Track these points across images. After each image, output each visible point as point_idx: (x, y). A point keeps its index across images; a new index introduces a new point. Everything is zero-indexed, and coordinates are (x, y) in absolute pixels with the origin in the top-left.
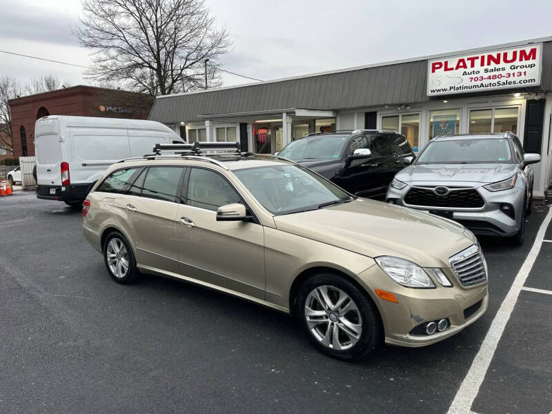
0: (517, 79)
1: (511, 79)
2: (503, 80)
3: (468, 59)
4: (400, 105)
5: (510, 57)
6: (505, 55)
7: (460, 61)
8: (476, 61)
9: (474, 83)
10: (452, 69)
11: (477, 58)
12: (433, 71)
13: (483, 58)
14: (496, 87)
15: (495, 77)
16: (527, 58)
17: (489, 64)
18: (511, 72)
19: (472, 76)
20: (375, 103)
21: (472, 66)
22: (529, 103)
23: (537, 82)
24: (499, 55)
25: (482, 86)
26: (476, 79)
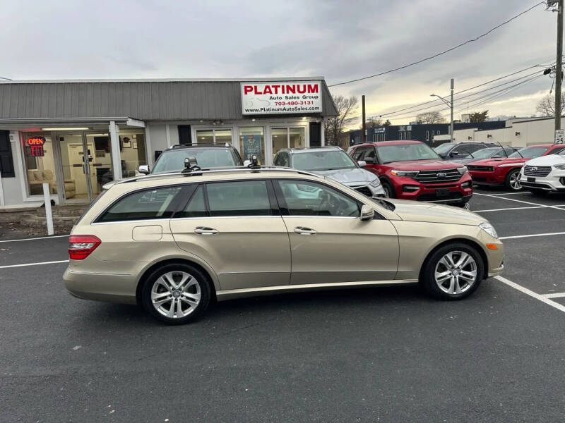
0: (308, 106)
1: (304, 106)
2: (299, 106)
3: (273, 87)
4: (215, 121)
5: (302, 89)
6: (298, 86)
7: (267, 87)
8: (278, 89)
9: (278, 107)
10: (261, 93)
11: (279, 86)
12: (246, 93)
13: (283, 87)
14: (295, 112)
15: (293, 103)
16: (313, 92)
17: (288, 92)
18: (304, 100)
19: (277, 101)
20: (190, 117)
21: (276, 93)
22: (311, 124)
23: (320, 110)
24: (294, 86)
25: (285, 109)
26: (280, 104)
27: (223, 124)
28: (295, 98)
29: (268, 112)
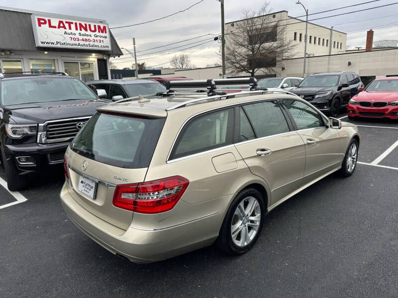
0: (100, 44)
1: (96, 43)
2: (92, 43)
3: (66, 22)
5: (93, 29)
6: (90, 26)
7: (61, 22)
8: (71, 25)
9: (73, 42)
10: (55, 27)
11: (72, 23)
12: (39, 26)
13: (76, 24)
14: (88, 48)
15: (86, 40)
16: (102, 32)
17: (81, 30)
18: (96, 39)
19: (71, 36)
21: (70, 28)
23: (110, 49)
24: (86, 25)
25: (79, 45)
26: (74, 39)
27: (12, 54)
28: (87, 35)
29: (64, 46)
